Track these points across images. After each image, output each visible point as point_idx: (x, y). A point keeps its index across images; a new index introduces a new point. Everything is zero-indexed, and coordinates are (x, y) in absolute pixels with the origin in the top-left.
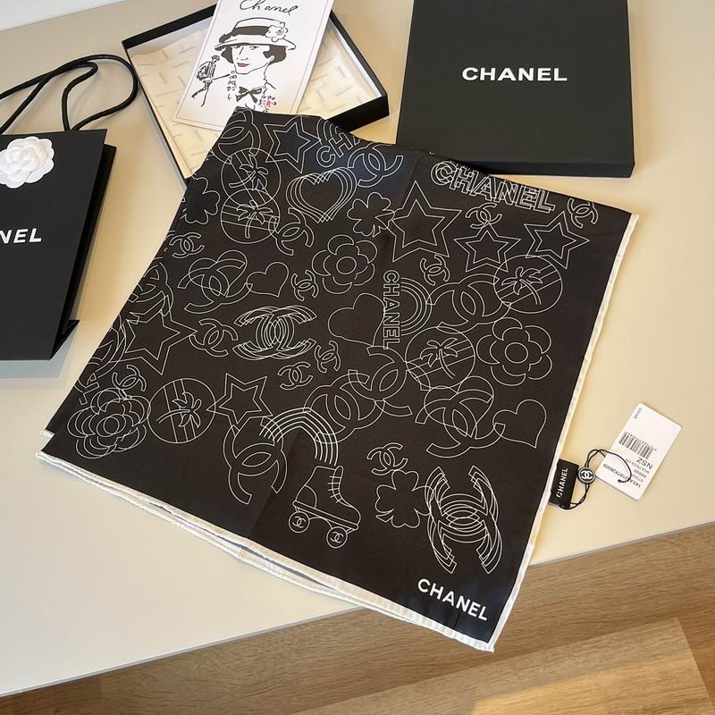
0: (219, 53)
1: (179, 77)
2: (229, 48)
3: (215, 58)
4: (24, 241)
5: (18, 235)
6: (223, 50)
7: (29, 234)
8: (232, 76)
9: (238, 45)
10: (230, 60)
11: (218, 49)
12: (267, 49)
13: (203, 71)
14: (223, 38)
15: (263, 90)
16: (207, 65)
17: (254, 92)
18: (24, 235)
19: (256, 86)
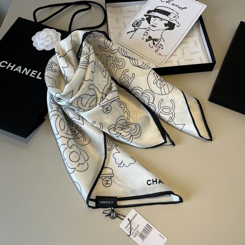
1: (124, 23)
4: (34, 76)
5: (32, 73)
7: (37, 74)
9: (155, 17)
12: (167, 22)
13: (136, 23)
14: (149, 12)
17: (155, 40)
18: (35, 74)
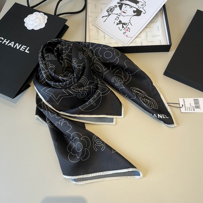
0: (118, 5)
2: (122, 4)
3: (116, 6)
5: (22, 48)
6: (120, 4)
7: (26, 48)
8: (119, 15)
10: (121, 9)
11: (118, 3)
13: (110, 9)
15: (127, 24)
16: (112, 7)
18: (24, 48)
19: (125, 22)
